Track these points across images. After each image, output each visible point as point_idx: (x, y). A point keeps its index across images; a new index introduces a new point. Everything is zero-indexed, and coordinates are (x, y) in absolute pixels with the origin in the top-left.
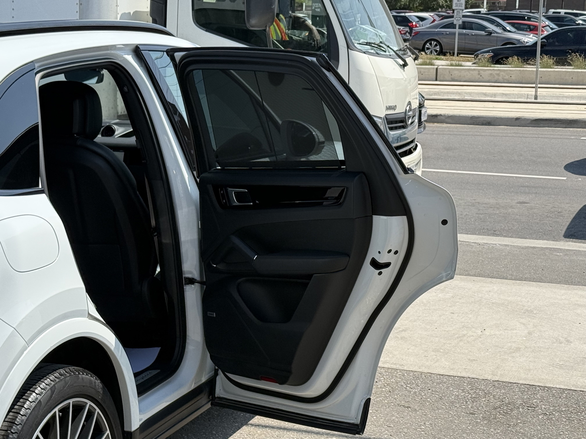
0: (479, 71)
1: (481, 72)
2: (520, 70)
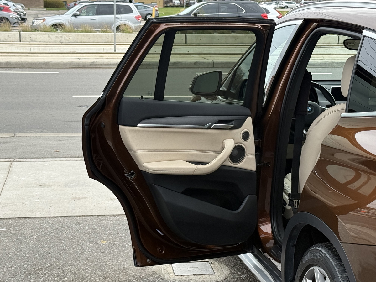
0: (49, 35)
1: (50, 35)
2: (75, 34)
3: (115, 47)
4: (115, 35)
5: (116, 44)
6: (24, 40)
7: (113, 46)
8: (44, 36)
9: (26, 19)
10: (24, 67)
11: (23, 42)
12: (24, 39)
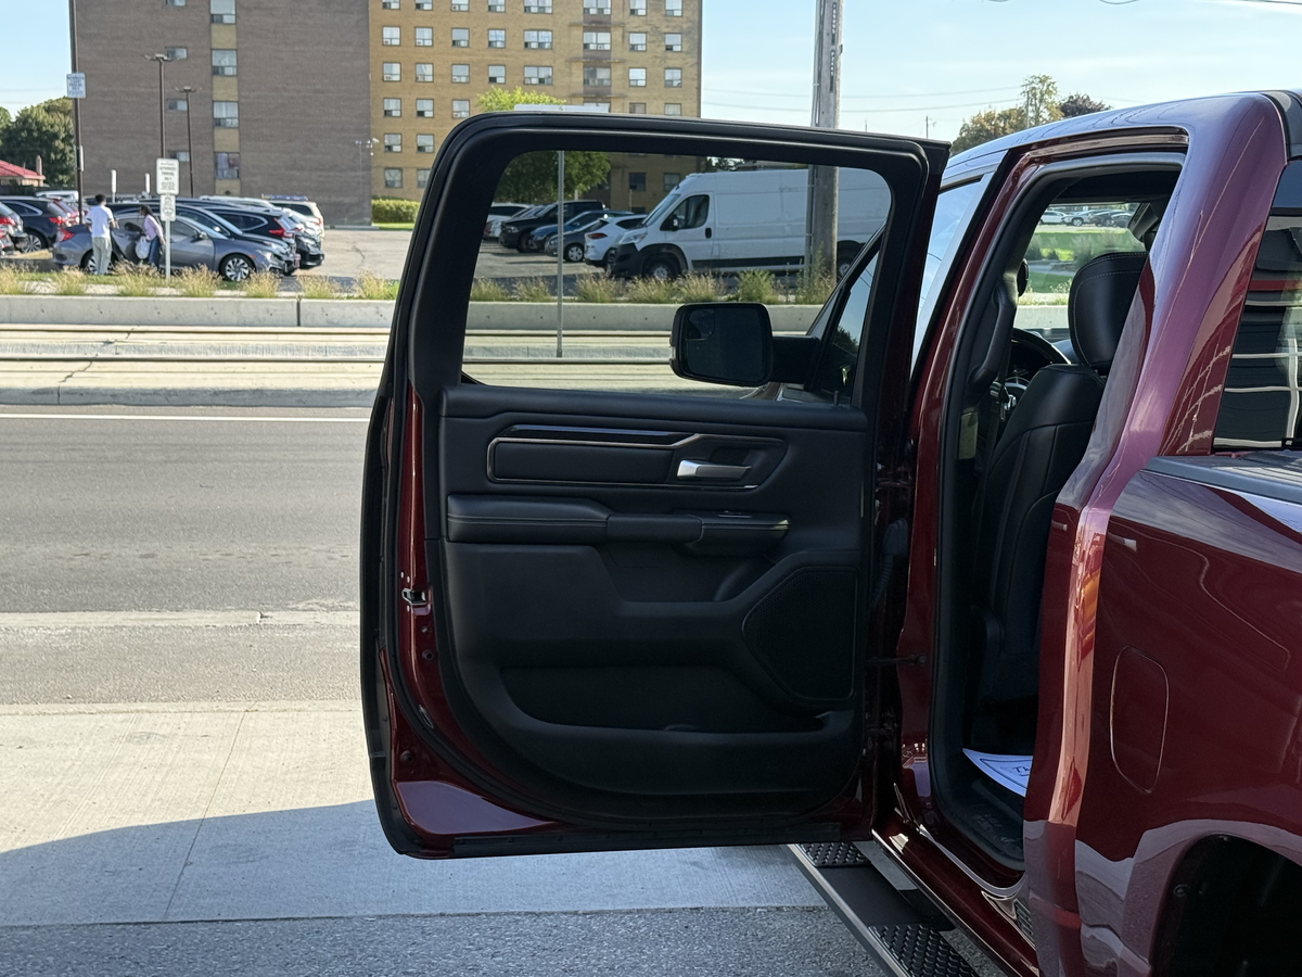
3: (559, 342)
4: (559, 306)
5: (564, 332)
6: (309, 322)
7: (555, 339)
8: (363, 309)
9: (323, 256)
10: (301, 404)
11: (306, 326)
12: (309, 317)
